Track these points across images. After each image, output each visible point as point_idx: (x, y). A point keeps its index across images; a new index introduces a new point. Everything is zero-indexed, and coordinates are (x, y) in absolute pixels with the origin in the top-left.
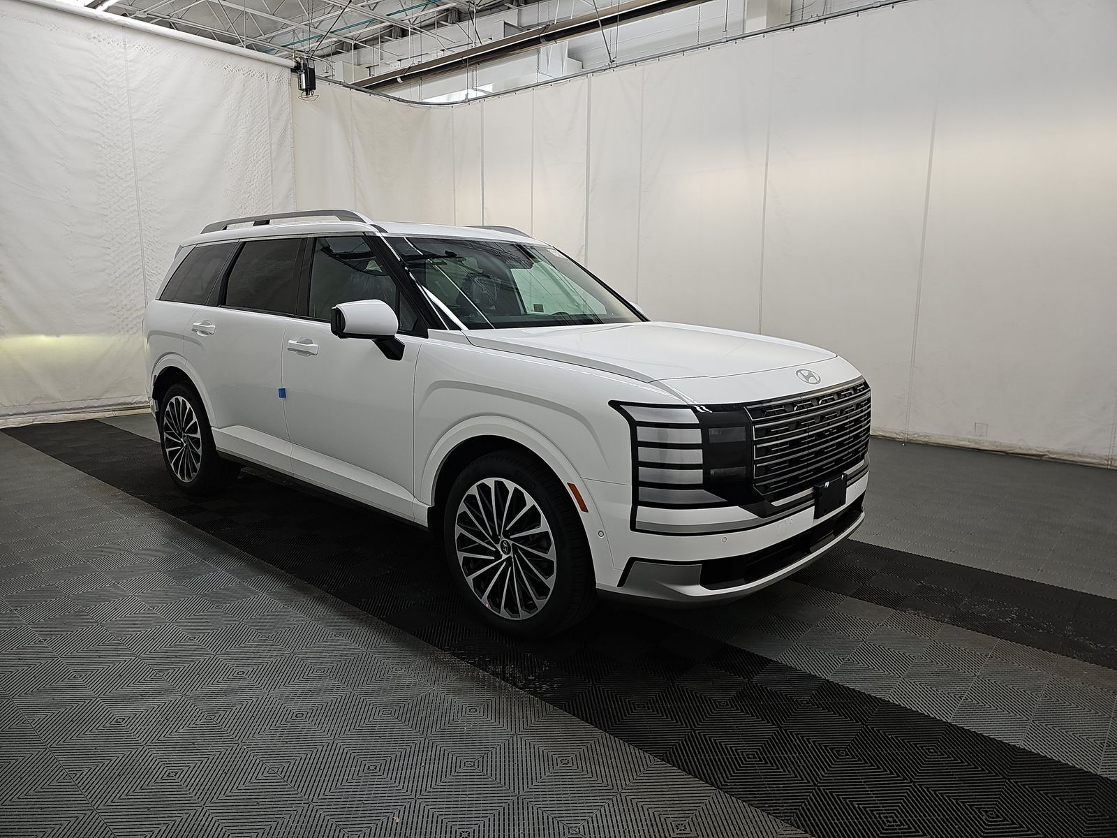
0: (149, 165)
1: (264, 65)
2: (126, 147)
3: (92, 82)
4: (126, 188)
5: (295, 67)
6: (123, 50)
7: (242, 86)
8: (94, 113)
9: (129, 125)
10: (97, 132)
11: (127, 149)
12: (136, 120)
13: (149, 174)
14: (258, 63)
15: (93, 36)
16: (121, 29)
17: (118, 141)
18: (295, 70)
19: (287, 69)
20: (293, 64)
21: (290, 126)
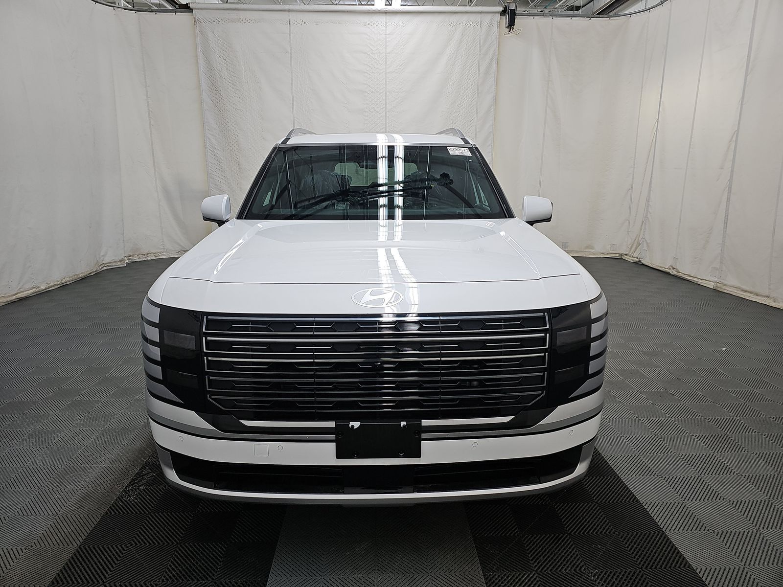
0: (394, 101)
1: (480, 16)
2: (381, 92)
3: (365, 53)
4: (380, 118)
5: (502, 11)
6: (384, 28)
7: (461, 34)
8: (365, 72)
9: (384, 77)
10: (366, 84)
11: (382, 93)
12: (389, 73)
13: (394, 107)
14: (474, 15)
15: (368, 23)
16: (384, 14)
17: (378, 88)
18: (503, 13)
19: (497, 14)
20: (500, 9)
21: (496, 57)
